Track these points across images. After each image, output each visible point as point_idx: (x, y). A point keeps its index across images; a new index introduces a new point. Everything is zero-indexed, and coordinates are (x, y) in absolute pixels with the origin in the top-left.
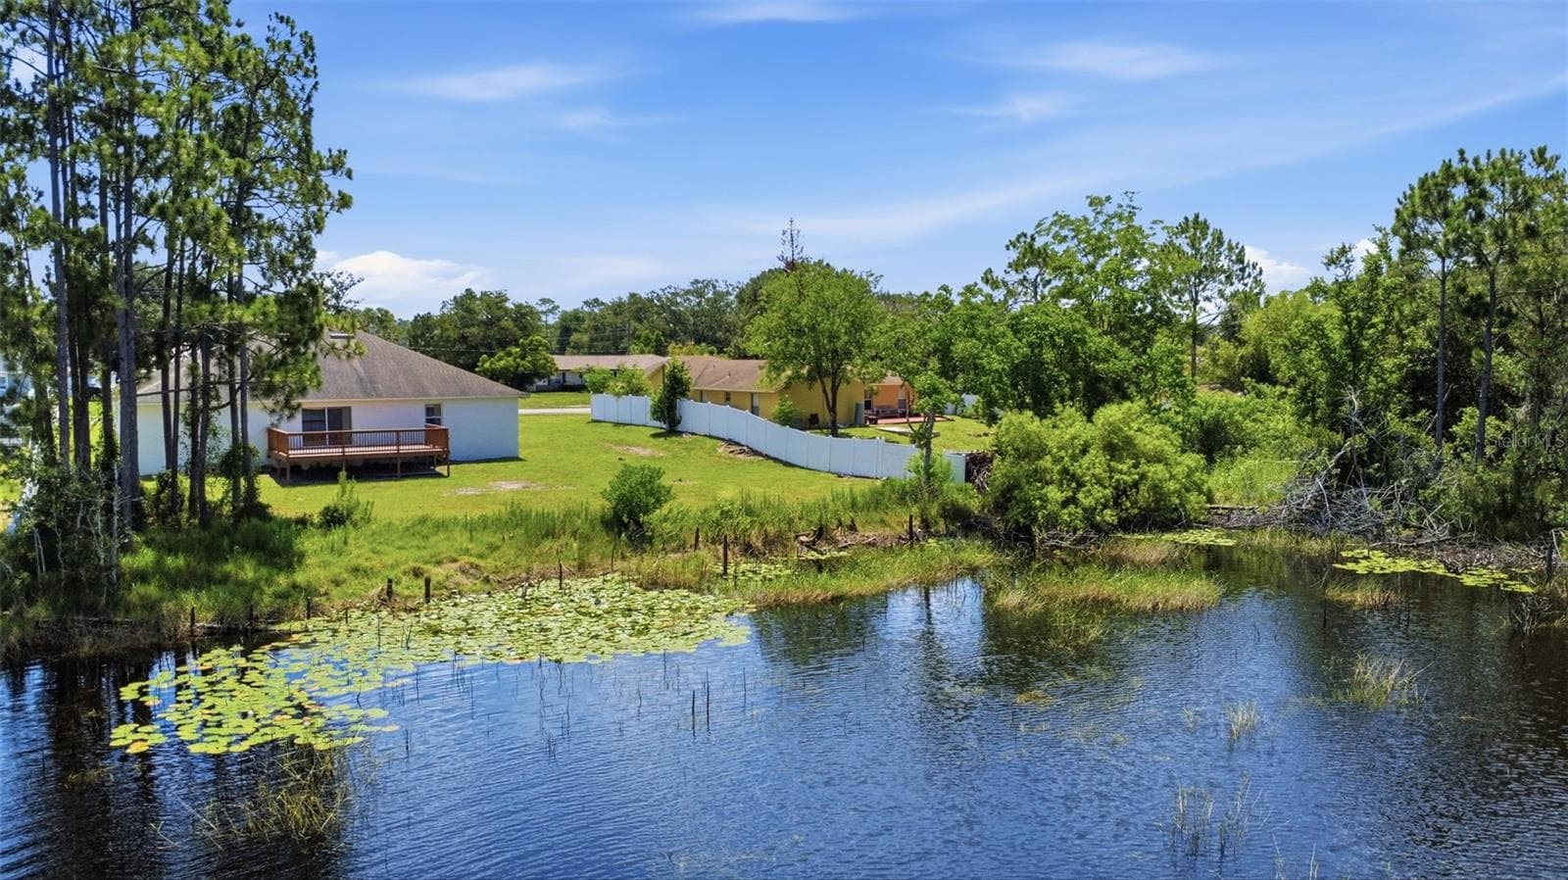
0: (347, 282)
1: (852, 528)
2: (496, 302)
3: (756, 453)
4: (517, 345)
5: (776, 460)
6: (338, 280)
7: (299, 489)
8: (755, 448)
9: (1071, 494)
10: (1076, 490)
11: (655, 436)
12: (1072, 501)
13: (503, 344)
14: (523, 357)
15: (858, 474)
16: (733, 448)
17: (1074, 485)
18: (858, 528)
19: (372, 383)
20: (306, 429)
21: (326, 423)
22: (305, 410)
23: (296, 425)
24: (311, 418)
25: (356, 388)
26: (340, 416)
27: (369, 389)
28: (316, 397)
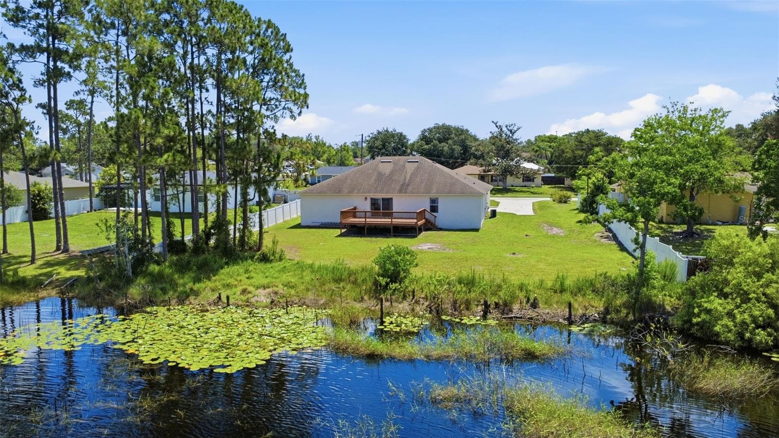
2: (598, 135)
3: (615, 237)
5: (620, 245)
6: (510, 129)
8: (617, 235)
16: (607, 234)
18: (540, 305)
19: (408, 185)
20: (372, 209)
21: (382, 206)
22: (372, 199)
23: (367, 206)
24: (374, 203)
25: (398, 187)
26: (388, 202)
27: (403, 189)
28: (376, 193)
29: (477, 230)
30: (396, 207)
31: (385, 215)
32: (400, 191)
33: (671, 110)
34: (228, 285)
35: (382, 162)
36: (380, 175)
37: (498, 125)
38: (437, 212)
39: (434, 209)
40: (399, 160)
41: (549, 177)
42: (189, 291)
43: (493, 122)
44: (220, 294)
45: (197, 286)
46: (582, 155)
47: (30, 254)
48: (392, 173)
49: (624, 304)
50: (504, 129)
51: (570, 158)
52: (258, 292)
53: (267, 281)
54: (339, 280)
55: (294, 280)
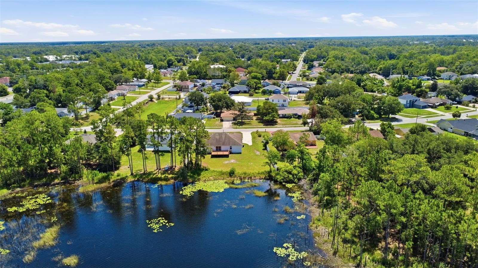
7: (213, 158)
11: (263, 149)
20: (216, 150)
22: (216, 147)
26: (220, 148)
28: (217, 145)
29: (241, 153)
32: (223, 145)
34: (204, 176)
35: (216, 135)
36: (217, 140)
38: (232, 149)
44: (205, 178)
45: (199, 177)
52: (210, 177)
53: (210, 175)
54: (223, 174)
55: (215, 175)
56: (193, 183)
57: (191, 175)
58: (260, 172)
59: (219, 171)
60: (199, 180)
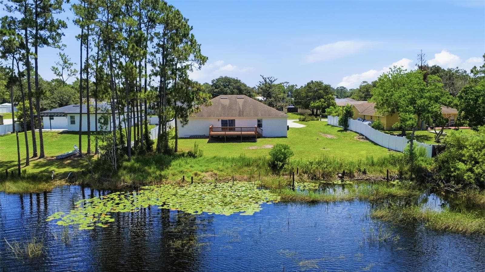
0: (273, 80)
1: (364, 173)
2: (319, 84)
3: (367, 139)
4: (323, 98)
5: (373, 142)
6: (271, 80)
7: (213, 144)
8: (368, 137)
9: (471, 166)
10: (474, 165)
11: (339, 131)
12: (471, 170)
13: (319, 98)
14: (325, 102)
15: (396, 150)
16: (361, 137)
17: (473, 162)
18: (367, 172)
19: (243, 112)
20: (222, 126)
21: (228, 124)
22: (222, 120)
23: (219, 125)
24: (224, 123)
25: (237, 114)
26: (232, 122)
27: (241, 114)
28: (225, 116)
29: (286, 137)
30: (238, 124)
31: (231, 130)
33: (393, 70)
34: (182, 172)
35: (221, 98)
36: (223, 107)
37: (264, 77)
38: (262, 127)
39: (260, 125)
40: (231, 97)
41: (291, 108)
42: (159, 176)
43: (261, 75)
44: (184, 176)
45: (163, 173)
46: (312, 95)
47: (17, 159)
48: (230, 104)
49: (409, 169)
50: (267, 80)
51: (304, 97)
52: (203, 174)
53: (204, 168)
54: (248, 165)
55: (220, 167)
56: (134, 187)
57: (137, 165)
58: (375, 160)
59: (233, 159)
60: (160, 180)
